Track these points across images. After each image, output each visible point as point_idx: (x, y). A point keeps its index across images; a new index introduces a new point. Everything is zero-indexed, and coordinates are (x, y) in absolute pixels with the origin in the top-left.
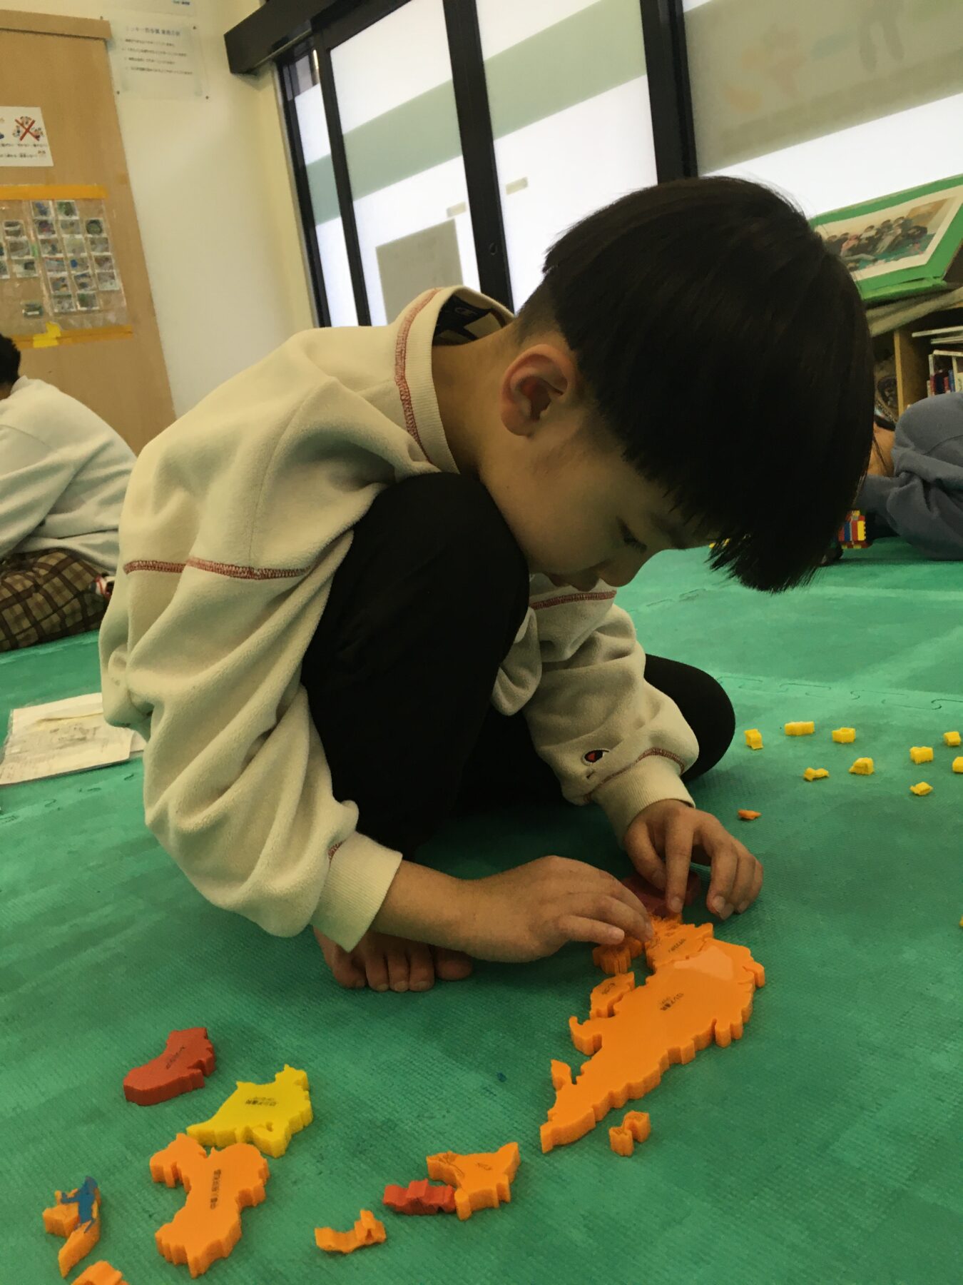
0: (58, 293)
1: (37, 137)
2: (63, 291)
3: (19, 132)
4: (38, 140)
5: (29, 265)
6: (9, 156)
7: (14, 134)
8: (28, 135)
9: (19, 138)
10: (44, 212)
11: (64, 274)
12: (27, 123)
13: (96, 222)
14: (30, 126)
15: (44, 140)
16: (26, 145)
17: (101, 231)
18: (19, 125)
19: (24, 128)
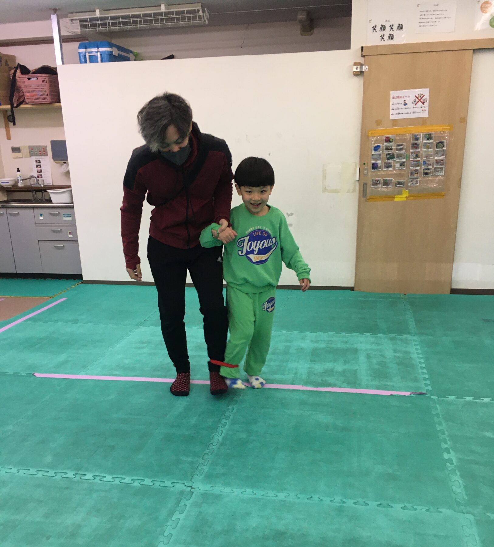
0: (412, 177)
1: (423, 103)
2: (415, 176)
3: (415, 101)
4: (424, 104)
5: (402, 164)
6: (407, 113)
7: (412, 103)
8: (420, 102)
9: (414, 104)
10: (417, 139)
11: (418, 168)
12: (420, 96)
13: (442, 143)
14: (421, 98)
15: (427, 104)
16: (417, 108)
17: (443, 146)
18: (416, 98)
19: (418, 99)
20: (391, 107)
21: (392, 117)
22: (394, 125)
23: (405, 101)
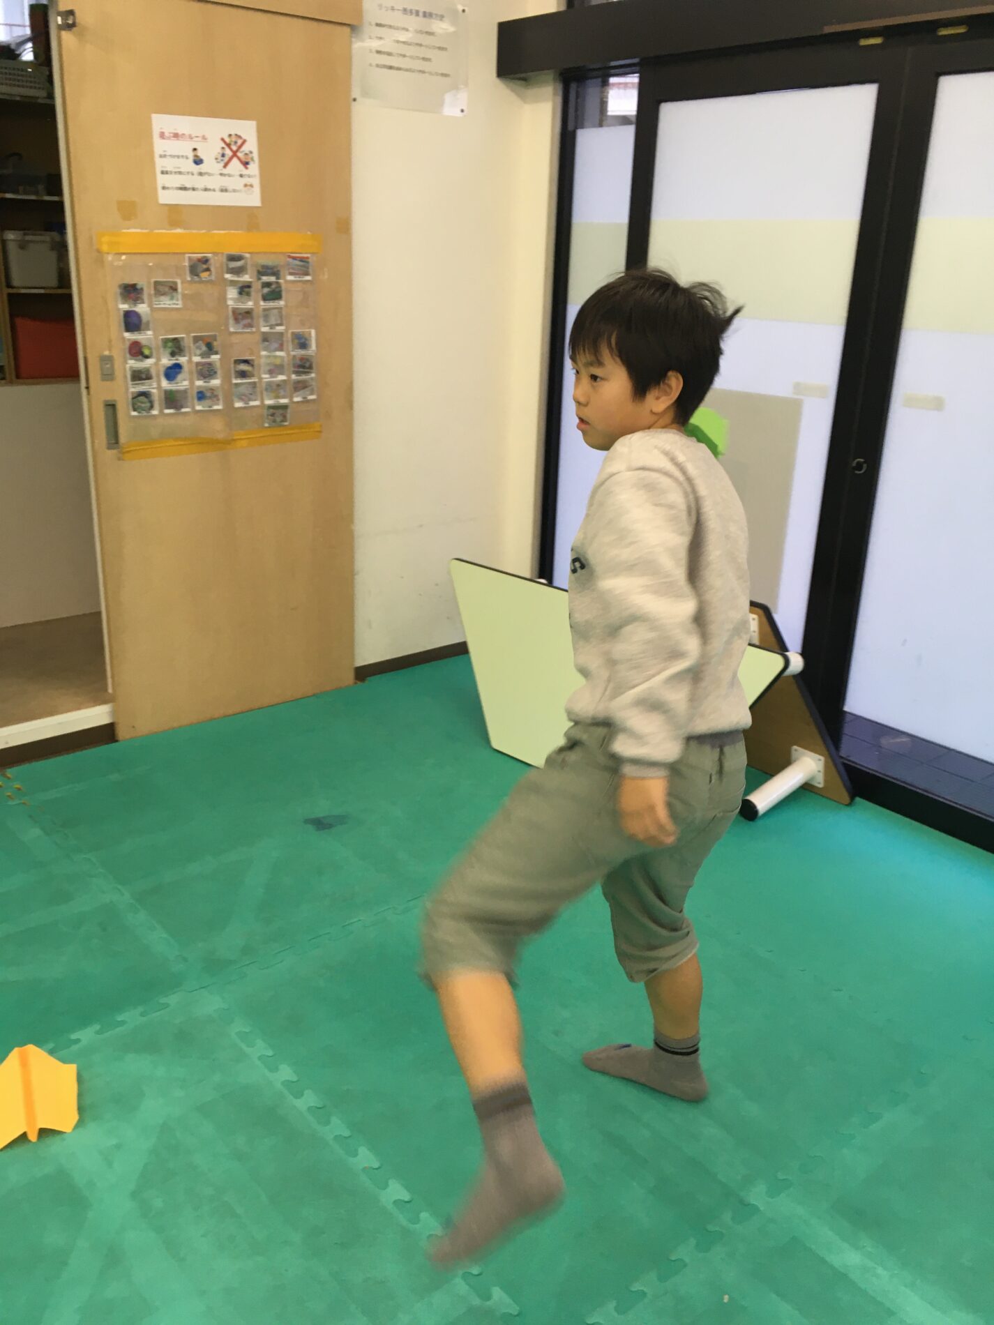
1: (246, 164)
3: (223, 155)
4: (247, 168)
6: (206, 190)
7: (216, 159)
8: (235, 160)
9: (222, 164)
12: (236, 143)
14: (240, 147)
15: (254, 168)
16: (229, 175)
18: (224, 145)
19: (231, 149)
20: (160, 164)
21: (165, 198)
22: (174, 224)
23: (195, 149)
